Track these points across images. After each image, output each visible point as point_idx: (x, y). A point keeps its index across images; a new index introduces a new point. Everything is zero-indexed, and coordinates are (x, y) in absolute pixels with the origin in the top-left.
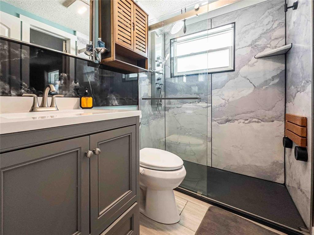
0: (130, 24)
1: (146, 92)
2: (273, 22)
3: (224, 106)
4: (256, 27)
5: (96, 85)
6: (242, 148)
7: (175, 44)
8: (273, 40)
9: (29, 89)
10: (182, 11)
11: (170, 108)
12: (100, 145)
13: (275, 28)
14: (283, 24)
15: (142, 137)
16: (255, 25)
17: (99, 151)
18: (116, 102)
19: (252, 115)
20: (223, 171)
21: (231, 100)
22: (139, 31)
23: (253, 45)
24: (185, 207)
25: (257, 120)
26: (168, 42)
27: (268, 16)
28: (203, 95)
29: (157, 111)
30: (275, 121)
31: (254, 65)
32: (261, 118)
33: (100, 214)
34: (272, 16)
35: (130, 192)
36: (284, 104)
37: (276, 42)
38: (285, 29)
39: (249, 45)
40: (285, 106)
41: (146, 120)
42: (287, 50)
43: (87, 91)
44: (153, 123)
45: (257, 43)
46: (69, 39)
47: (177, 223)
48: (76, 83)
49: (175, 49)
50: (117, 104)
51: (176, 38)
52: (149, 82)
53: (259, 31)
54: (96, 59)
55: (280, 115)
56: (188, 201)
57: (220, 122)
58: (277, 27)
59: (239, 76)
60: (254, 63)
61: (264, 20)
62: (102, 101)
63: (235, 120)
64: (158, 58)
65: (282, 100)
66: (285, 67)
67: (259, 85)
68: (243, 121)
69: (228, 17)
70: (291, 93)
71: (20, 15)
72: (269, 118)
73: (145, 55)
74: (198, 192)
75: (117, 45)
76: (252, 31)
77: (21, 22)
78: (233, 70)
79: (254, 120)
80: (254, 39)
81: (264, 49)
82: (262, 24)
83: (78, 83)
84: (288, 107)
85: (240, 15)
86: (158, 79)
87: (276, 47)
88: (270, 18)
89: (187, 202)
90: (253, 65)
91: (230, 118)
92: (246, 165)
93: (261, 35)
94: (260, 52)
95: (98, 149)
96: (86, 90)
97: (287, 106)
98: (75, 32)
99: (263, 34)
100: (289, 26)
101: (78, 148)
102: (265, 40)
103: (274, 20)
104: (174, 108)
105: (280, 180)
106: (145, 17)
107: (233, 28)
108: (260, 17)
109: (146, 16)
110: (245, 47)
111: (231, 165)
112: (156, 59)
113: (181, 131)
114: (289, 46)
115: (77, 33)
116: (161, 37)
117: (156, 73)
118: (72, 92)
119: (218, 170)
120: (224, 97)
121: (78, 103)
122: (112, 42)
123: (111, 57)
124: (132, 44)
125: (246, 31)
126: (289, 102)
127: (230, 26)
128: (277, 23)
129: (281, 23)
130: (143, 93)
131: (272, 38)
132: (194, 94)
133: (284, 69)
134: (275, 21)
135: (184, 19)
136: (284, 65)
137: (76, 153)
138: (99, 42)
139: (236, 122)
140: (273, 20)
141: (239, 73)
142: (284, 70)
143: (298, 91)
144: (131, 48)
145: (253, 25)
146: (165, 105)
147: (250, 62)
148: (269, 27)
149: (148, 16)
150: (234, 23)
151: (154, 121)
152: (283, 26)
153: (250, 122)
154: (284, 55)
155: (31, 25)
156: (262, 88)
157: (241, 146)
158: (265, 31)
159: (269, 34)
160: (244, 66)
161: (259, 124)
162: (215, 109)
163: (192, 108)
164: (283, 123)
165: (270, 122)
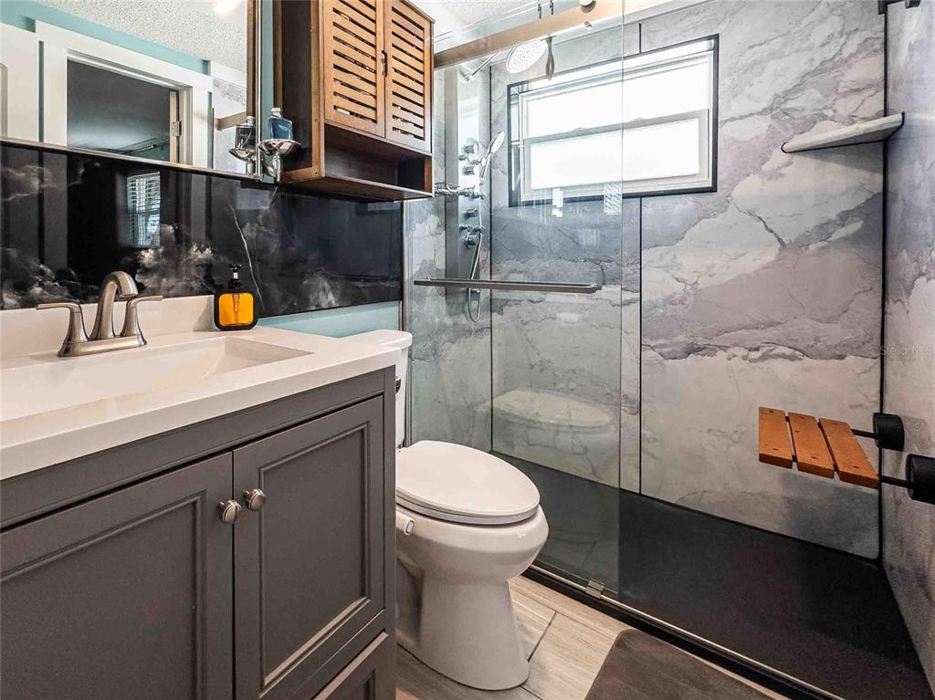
0: (373, 58)
1: (430, 256)
2: (845, 36)
3: (682, 302)
4: (787, 51)
5: (266, 249)
6: (740, 438)
7: (523, 99)
8: (845, 94)
9: (57, 284)
10: (540, 9)
11: (506, 302)
12: (267, 475)
13: (852, 56)
14: (879, 45)
15: (416, 398)
16: (785, 45)
17: (260, 497)
18: (331, 297)
19: (771, 333)
20: (677, 510)
21: (704, 283)
22: (403, 74)
23: (779, 109)
24: (546, 631)
25: (788, 351)
26: (499, 93)
27: (827, 18)
28: (614, 265)
29: (464, 312)
30: (850, 359)
31: (781, 175)
32: (801, 346)
33: (266, 682)
34: (839, 15)
35: (363, 602)
36: (880, 305)
37: (854, 101)
38: (883, 62)
39: (765, 109)
40: (881, 310)
41: (430, 344)
42: (890, 133)
43: (236, 276)
44: (452, 351)
45: (790, 104)
46: (189, 88)
47: (520, 686)
48: (202, 250)
49: (525, 114)
50: (334, 303)
51: (527, 82)
52: (439, 226)
53: (798, 64)
54: (265, 170)
55: (866, 339)
56: (556, 612)
57: (668, 353)
58: (858, 52)
59: (731, 206)
60: (779, 168)
61: (814, 28)
62: (284, 300)
63: (717, 349)
64: (468, 150)
65: (871, 289)
66: (882, 184)
67: (796, 240)
68: (742, 352)
69: (695, 19)
70: (901, 273)
71: (37, 22)
72: (829, 347)
73: (423, 147)
74: (591, 583)
75: (329, 129)
76: (774, 65)
77: (41, 43)
78: (713, 189)
79: (780, 350)
80: (780, 90)
81: (815, 123)
82: (806, 44)
83: (208, 251)
84: (891, 314)
85: (736, 12)
86: (468, 216)
87: (852, 120)
88: (834, 24)
89: (555, 614)
90: (776, 175)
91: (701, 342)
92: (753, 495)
93: (803, 77)
94: (801, 133)
95: (258, 493)
96: (235, 271)
97: (888, 310)
98: (206, 63)
99: (807, 74)
100: (897, 52)
101: (197, 494)
102: (819, 96)
103: (847, 31)
104: (518, 302)
105: (865, 546)
106: (422, 29)
107: (712, 52)
108: (799, 22)
109: (426, 25)
110: (752, 114)
111: (705, 491)
112: (461, 152)
113: (540, 377)
114: (894, 119)
115: (213, 66)
116: (478, 81)
117: (461, 197)
118: (191, 280)
119: (661, 504)
120: (680, 275)
121: (210, 313)
122: (313, 121)
123: (311, 166)
124: (380, 120)
125: (755, 63)
126: (895, 299)
127: (704, 45)
128: (857, 39)
129: (871, 41)
130: (420, 261)
131: (841, 90)
132: (586, 261)
133: (878, 188)
134: (849, 33)
135: (546, 36)
136: (879, 178)
137: (189, 512)
138: (274, 122)
139: (721, 354)
140: (844, 29)
141: (729, 199)
142: (879, 193)
143: (921, 274)
144: (376, 131)
145: (776, 45)
146: (491, 294)
147: (768, 163)
148: (829, 52)
149: (431, 23)
150: (716, 37)
151: (454, 347)
152: (876, 51)
153: (764, 358)
154: (880, 147)
155: (71, 51)
156: (807, 249)
157: (736, 432)
158: (816, 64)
159: (831, 76)
160: (748, 175)
161: (797, 364)
162: (651, 309)
163: (579, 304)
164: (875, 364)
165: (832, 358)
